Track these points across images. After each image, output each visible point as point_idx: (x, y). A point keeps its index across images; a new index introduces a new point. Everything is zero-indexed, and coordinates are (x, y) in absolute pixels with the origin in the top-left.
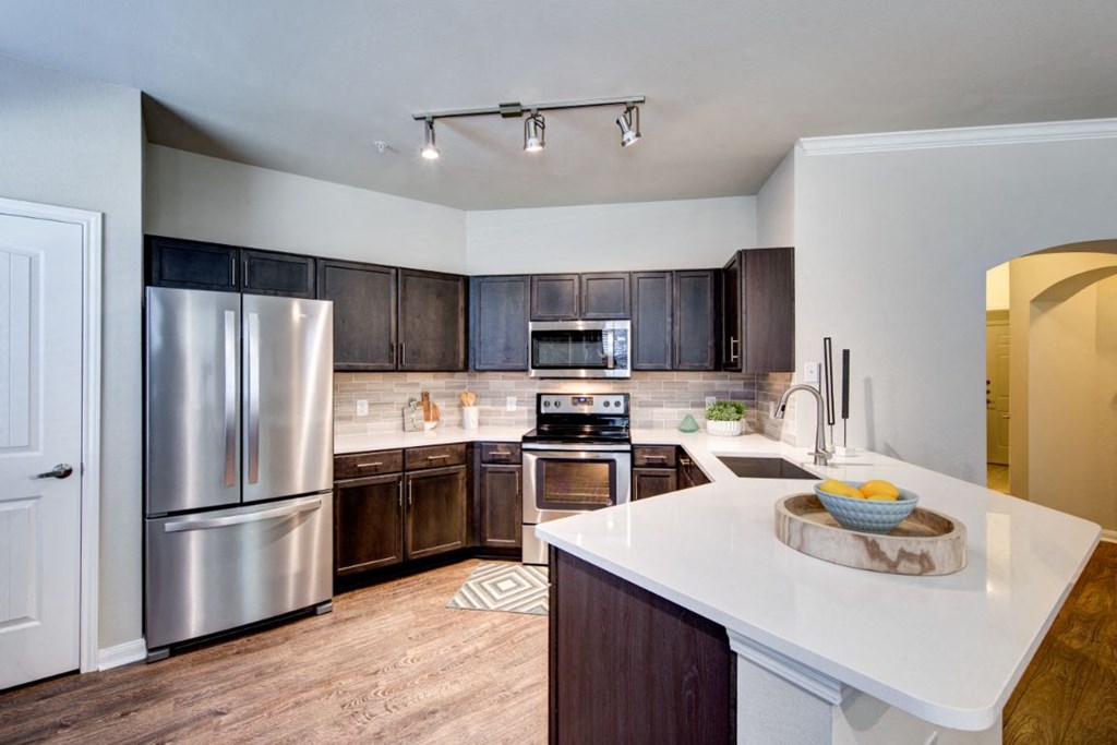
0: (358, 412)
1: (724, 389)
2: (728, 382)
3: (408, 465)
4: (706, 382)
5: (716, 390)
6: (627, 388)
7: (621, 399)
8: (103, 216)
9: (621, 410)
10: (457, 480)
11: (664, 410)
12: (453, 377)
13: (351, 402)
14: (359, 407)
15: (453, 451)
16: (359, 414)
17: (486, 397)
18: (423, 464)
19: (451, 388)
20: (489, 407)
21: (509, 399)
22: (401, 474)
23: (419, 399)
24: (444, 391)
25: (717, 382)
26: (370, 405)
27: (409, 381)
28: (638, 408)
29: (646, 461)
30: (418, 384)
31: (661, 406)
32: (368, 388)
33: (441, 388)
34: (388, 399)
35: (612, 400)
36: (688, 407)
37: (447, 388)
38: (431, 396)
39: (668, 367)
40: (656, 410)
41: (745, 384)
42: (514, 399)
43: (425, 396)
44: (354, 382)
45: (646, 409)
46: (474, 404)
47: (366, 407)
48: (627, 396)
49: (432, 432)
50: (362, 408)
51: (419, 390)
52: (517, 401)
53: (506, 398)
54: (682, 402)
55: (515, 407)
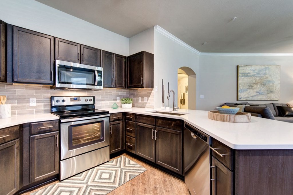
1: (121, 95)
2: (122, 92)
4: (117, 92)
5: (120, 95)
6: (92, 94)
7: (92, 98)
9: (92, 102)
11: (105, 102)
15: (11, 131)
17: (14, 99)
20: (16, 105)
21: (31, 99)
25: (120, 93)
29: (113, 119)
31: (104, 101)
35: (89, 98)
36: (112, 100)
39: (113, 87)
40: (102, 102)
41: (126, 93)
42: (35, 100)
46: (6, 103)
48: (94, 97)
52: (36, 100)
53: (29, 99)
54: (110, 99)
55: (35, 103)
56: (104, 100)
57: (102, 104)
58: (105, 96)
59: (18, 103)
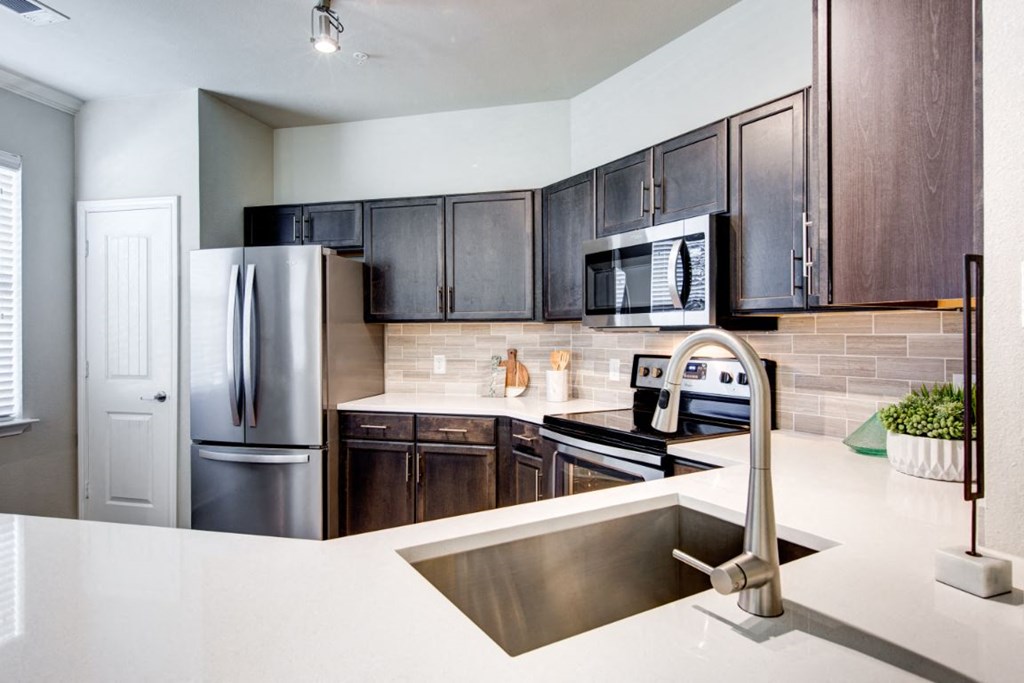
0: (435, 368)
3: (420, 435)
6: (774, 350)
8: (179, 198)
10: (483, 464)
12: (552, 330)
13: (429, 358)
14: (436, 364)
16: (436, 371)
17: (590, 358)
18: (438, 437)
19: (548, 344)
21: (612, 362)
22: (412, 444)
23: (505, 357)
24: (538, 347)
26: (449, 361)
27: (493, 333)
28: (793, 391)
30: (504, 338)
32: (446, 341)
33: (534, 344)
34: (468, 356)
37: (541, 344)
38: (520, 354)
42: (617, 363)
43: (513, 353)
44: (431, 335)
45: (807, 394)
47: (444, 364)
48: (771, 365)
49: (519, 401)
50: (440, 365)
51: (507, 347)
52: (621, 366)
53: (608, 360)
54: (888, 383)
55: (618, 374)
56: (841, 389)
57: (826, 408)
58: (849, 361)
59: (596, 369)
